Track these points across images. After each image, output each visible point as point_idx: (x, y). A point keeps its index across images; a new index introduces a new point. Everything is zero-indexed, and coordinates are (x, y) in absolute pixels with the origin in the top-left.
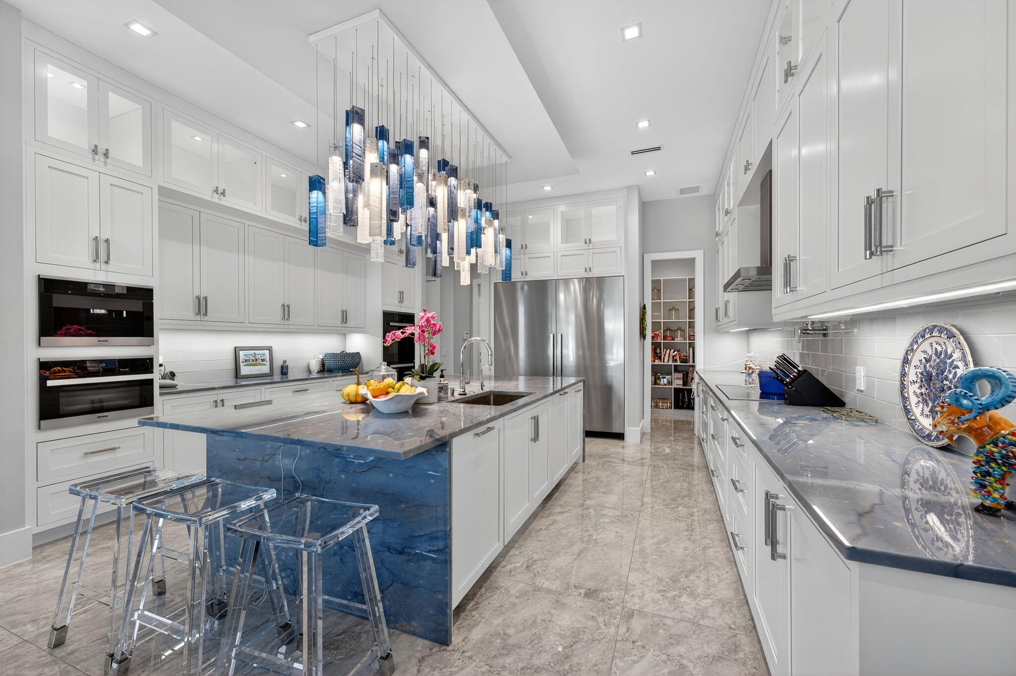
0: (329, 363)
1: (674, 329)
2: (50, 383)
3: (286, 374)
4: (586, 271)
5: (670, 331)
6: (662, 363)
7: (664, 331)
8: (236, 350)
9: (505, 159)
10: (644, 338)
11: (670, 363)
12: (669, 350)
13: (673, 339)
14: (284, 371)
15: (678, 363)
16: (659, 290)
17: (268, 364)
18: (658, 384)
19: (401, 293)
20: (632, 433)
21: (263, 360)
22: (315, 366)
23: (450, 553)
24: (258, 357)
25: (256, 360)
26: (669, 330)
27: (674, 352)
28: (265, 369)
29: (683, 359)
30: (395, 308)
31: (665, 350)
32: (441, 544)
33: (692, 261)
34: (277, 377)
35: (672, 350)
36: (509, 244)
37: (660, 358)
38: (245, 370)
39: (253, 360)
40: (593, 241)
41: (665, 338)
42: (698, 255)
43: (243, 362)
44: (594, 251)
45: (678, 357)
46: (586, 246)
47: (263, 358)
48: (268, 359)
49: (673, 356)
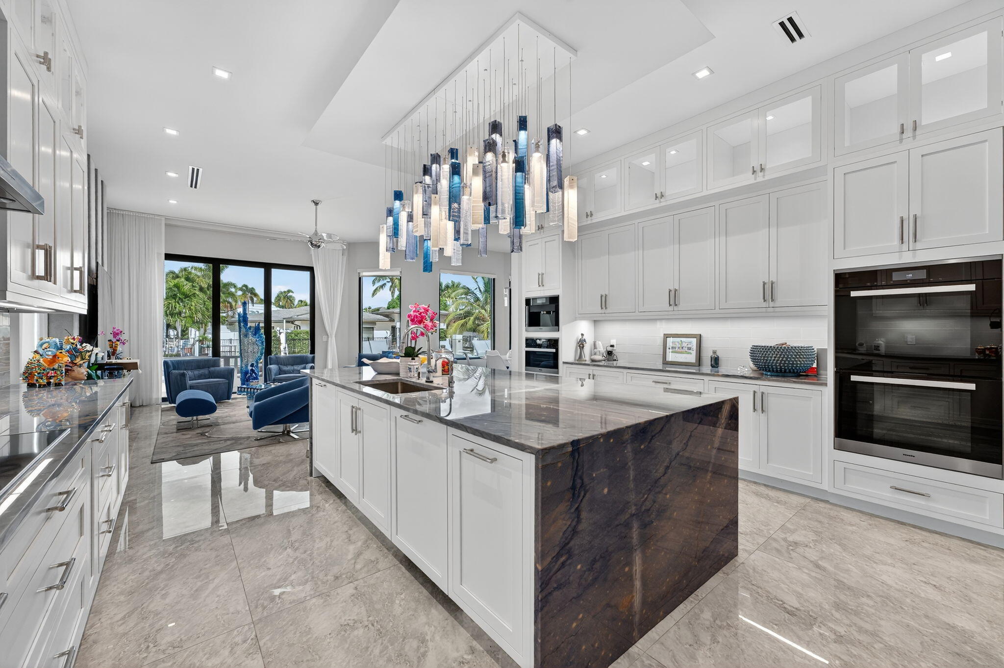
3: (718, 367)
8: (666, 336)
14: (716, 362)
17: (694, 353)
21: (689, 349)
24: (685, 345)
25: (682, 348)
28: (691, 358)
34: (707, 368)
38: (671, 357)
39: (679, 348)
43: (669, 349)
47: (689, 346)
48: (694, 347)
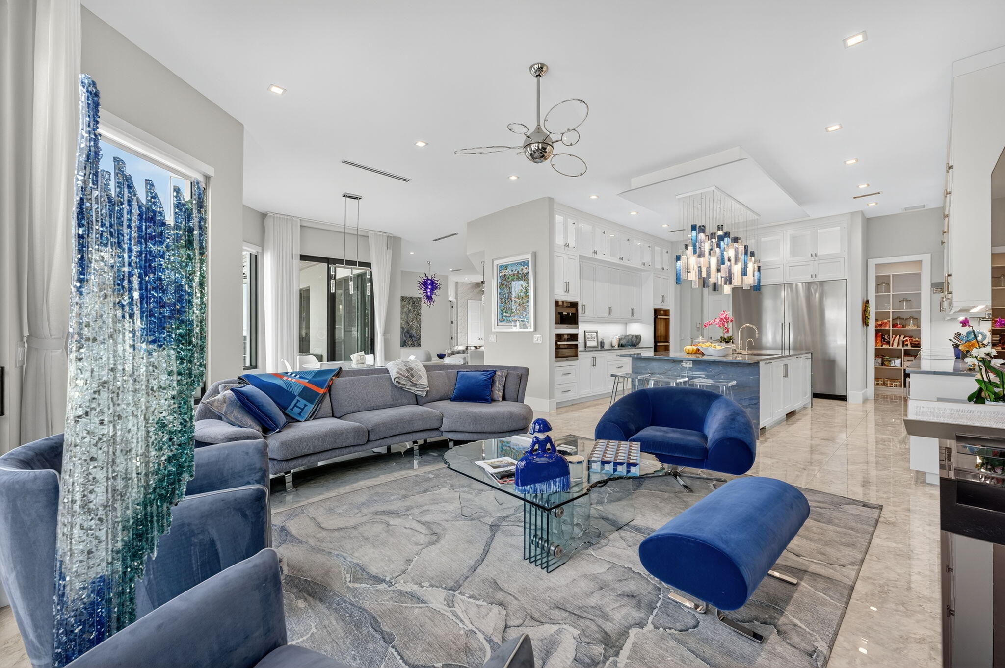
0: (623, 342)
1: (905, 318)
2: (559, 343)
3: (603, 347)
4: (812, 277)
5: (900, 321)
6: (891, 347)
7: (893, 319)
9: (757, 217)
10: (867, 325)
11: (899, 348)
12: (898, 337)
13: (904, 326)
14: (602, 345)
15: (909, 347)
16: (888, 284)
18: (885, 365)
19: (663, 296)
20: (855, 395)
22: (615, 343)
23: (759, 405)
26: (900, 318)
27: (904, 338)
28: (595, 343)
29: (914, 344)
30: (660, 306)
31: (894, 336)
32: (754, 402)
33: (920, 262)
34: (600, 348)
35: (903, 337)
36: (759, 270)
37: (888, 343)
38: (588, 344)
39: (591, 338)
40: (818, 254)
41: (894, 326)
42: (926, 258)
43: (587, 339)
44: (818, 262)
45: (908, 343)
46: (812, 259)
47: (594, 337)
48: (596, 338)
49: (903, 341)
